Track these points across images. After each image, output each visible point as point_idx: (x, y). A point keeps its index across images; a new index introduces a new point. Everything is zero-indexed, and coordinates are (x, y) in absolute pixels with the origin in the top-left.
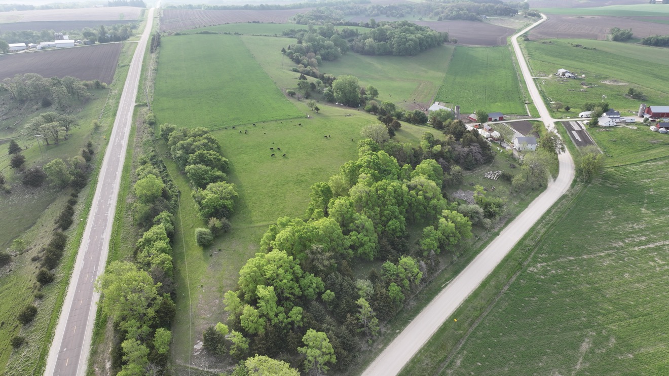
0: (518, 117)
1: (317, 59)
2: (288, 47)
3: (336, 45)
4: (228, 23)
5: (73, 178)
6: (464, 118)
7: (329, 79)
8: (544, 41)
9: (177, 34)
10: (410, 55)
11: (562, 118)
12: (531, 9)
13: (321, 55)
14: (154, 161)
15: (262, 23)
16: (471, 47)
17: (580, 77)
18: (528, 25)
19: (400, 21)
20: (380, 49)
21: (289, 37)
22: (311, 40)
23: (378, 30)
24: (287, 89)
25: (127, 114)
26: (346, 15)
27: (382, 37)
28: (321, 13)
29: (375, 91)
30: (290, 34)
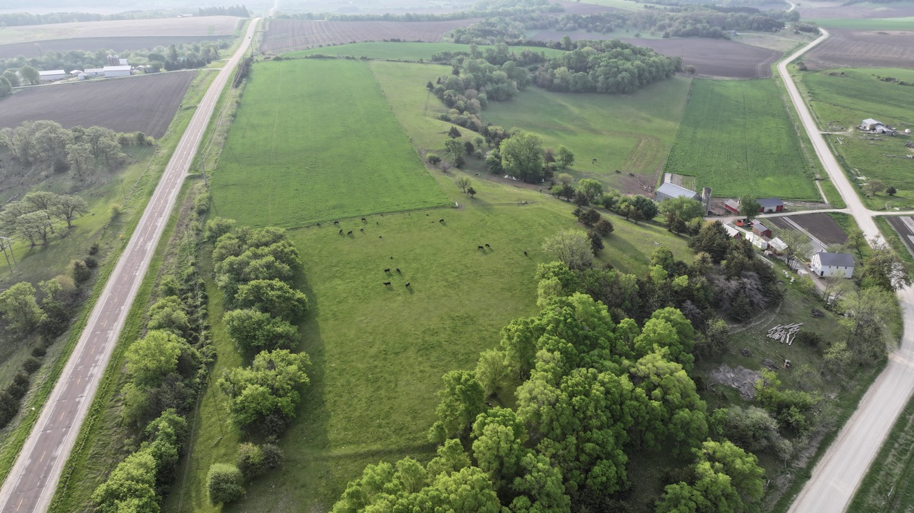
0: (808, 205)
1: (481, 100)
2: (436, 80)
3: (510, 77)
4: (354, 42)
5: (44, 317)
6: (717, 206)
7: (495, 135)
8: (832, 71)
9: (278, 59)
10: (624, 92)
11: (884, 209)
12: (804, 21)
13: (487, 93)
14: (191, 285)
15: (404, 41)
16: (716, 80)
17: (901, 133)
18: (801, 46)
19: (609, 39)
20: (577, 83)
21: (441, 64)
22: (473, 69)
23: (576, 54)
24: (428, 151)
25: (170, 192)
26: (527, 28)
27: (580, 64)
28: (492, 27)
29: (569, 155)
30: (442, 59)
